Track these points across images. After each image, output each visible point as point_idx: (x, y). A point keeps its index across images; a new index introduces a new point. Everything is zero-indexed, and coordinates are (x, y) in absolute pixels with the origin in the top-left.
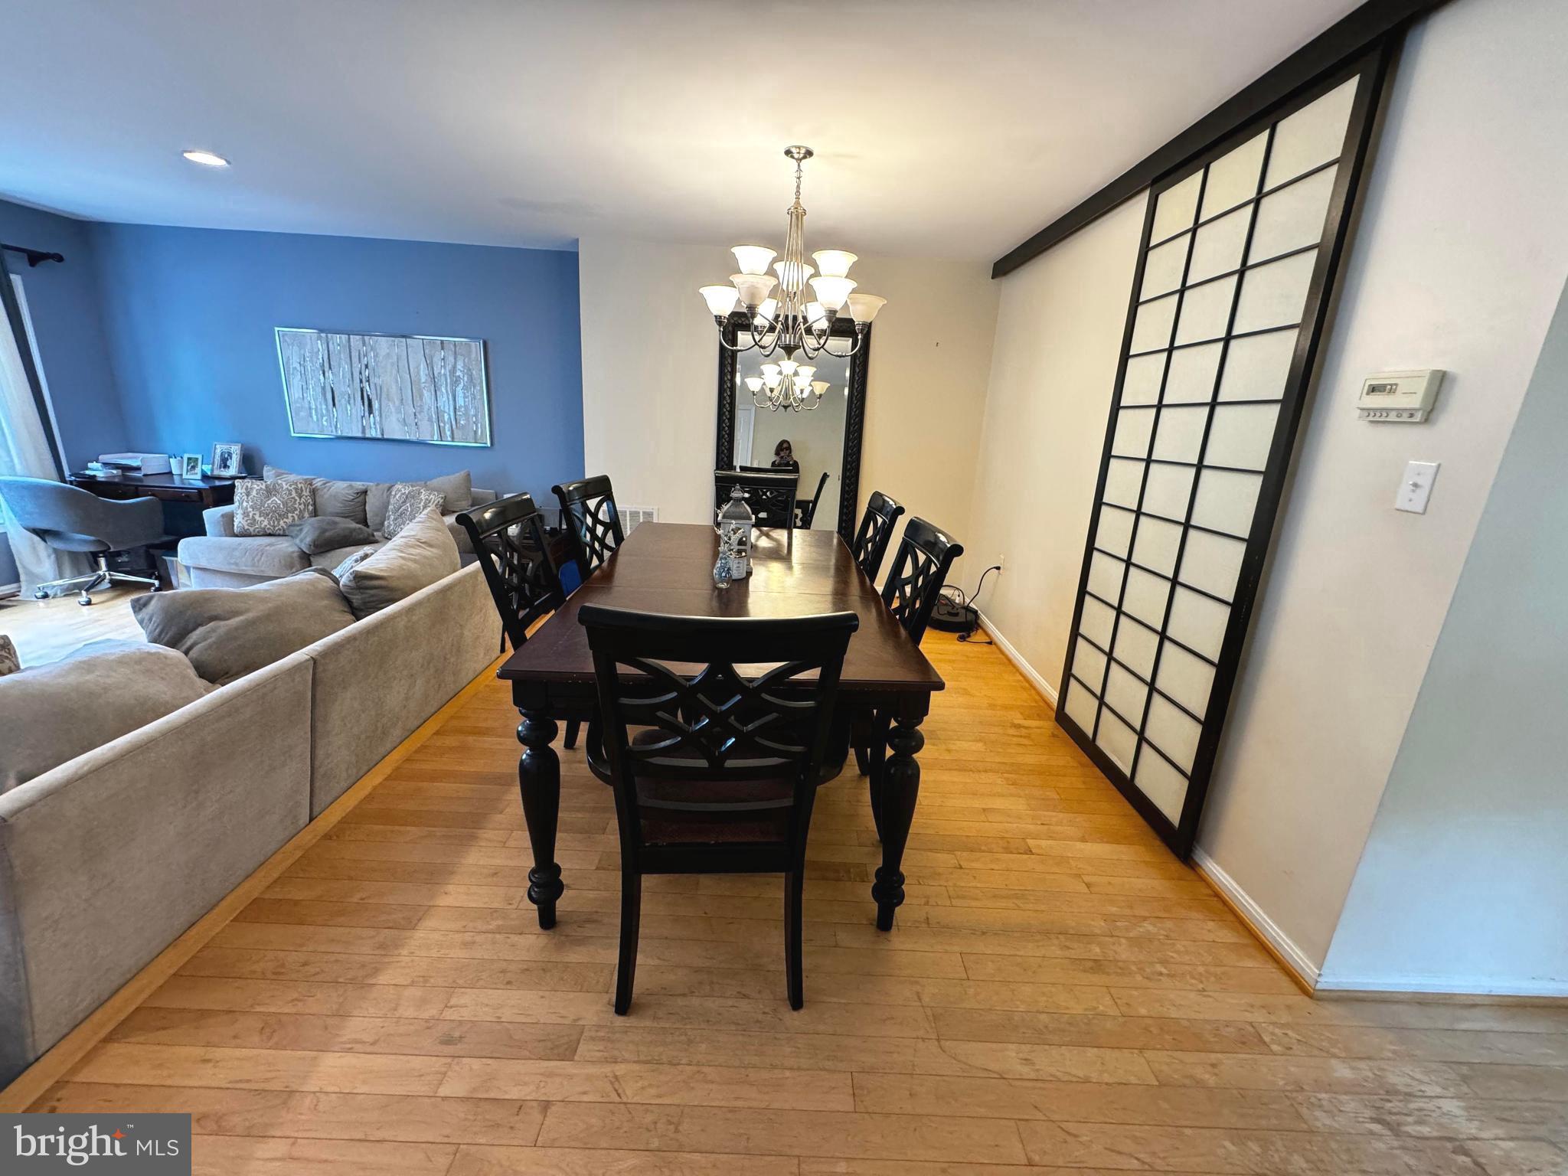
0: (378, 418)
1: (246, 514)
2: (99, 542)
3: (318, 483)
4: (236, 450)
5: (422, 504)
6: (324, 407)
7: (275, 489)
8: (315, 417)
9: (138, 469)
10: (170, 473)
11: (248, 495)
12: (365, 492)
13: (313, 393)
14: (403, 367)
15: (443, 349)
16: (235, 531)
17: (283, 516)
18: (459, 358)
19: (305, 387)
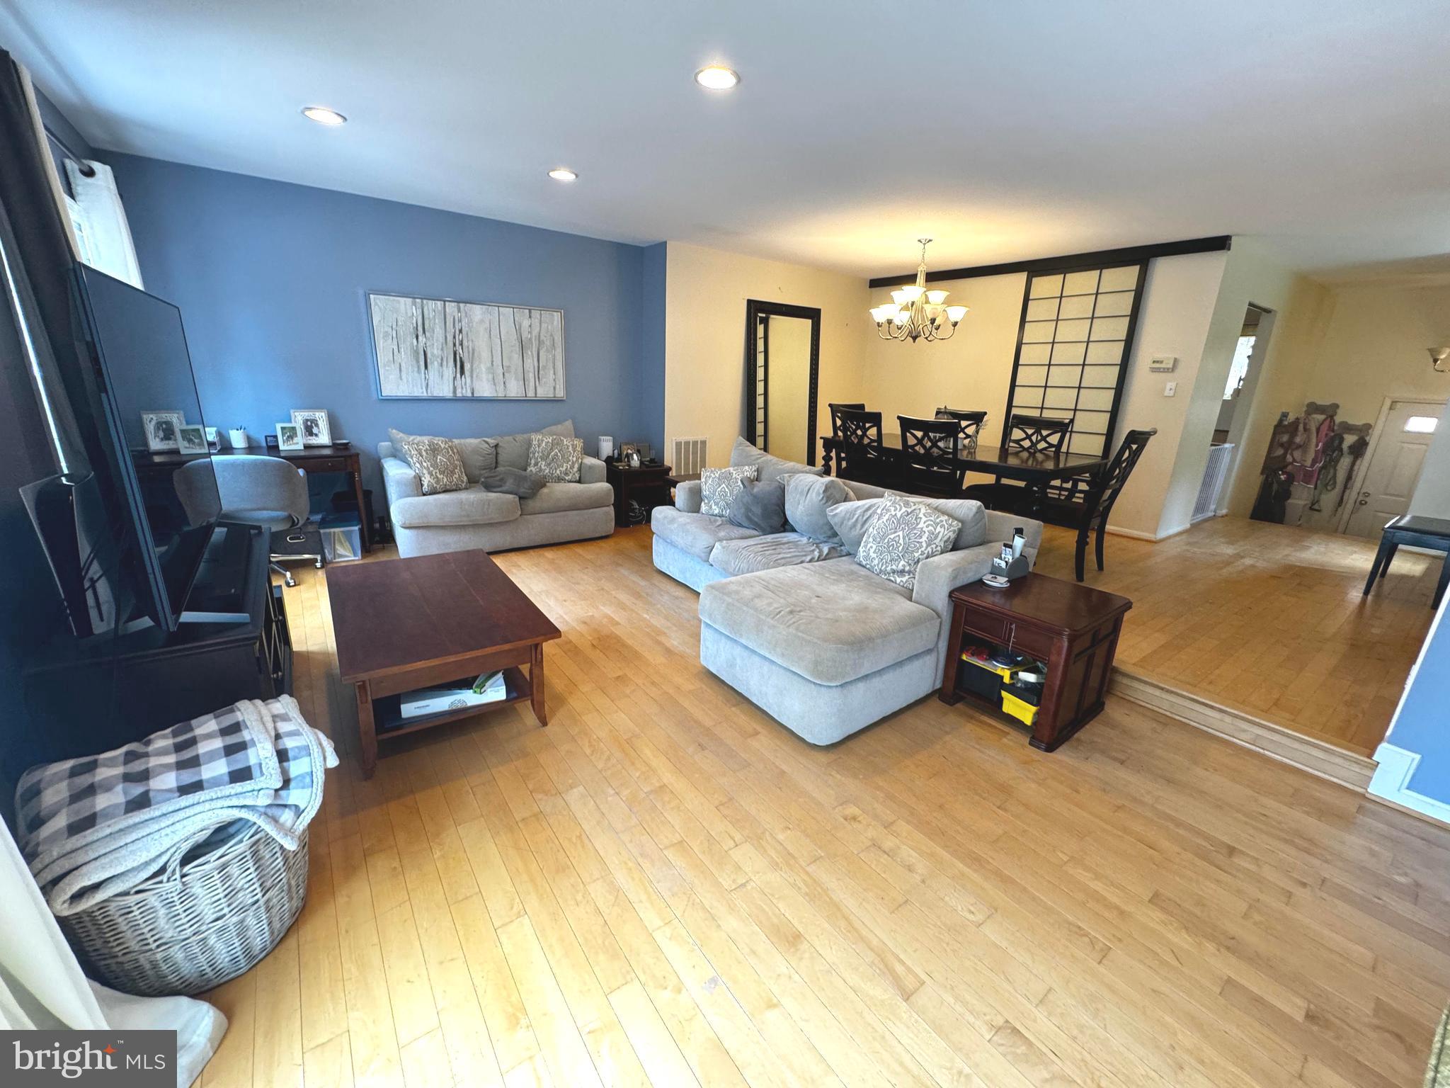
0: (468, 379)
5: (570, 448)
6: (416, 369)
7: (437, 450)
8: (406, 380)
11: (422, 457)
12: (496, 446)
13: (405, 358)
14: (495, 332)
15: (530, 317)
16: (425, 488)
17: (453, 472)
18: (544, 325)
19: (396, 350)
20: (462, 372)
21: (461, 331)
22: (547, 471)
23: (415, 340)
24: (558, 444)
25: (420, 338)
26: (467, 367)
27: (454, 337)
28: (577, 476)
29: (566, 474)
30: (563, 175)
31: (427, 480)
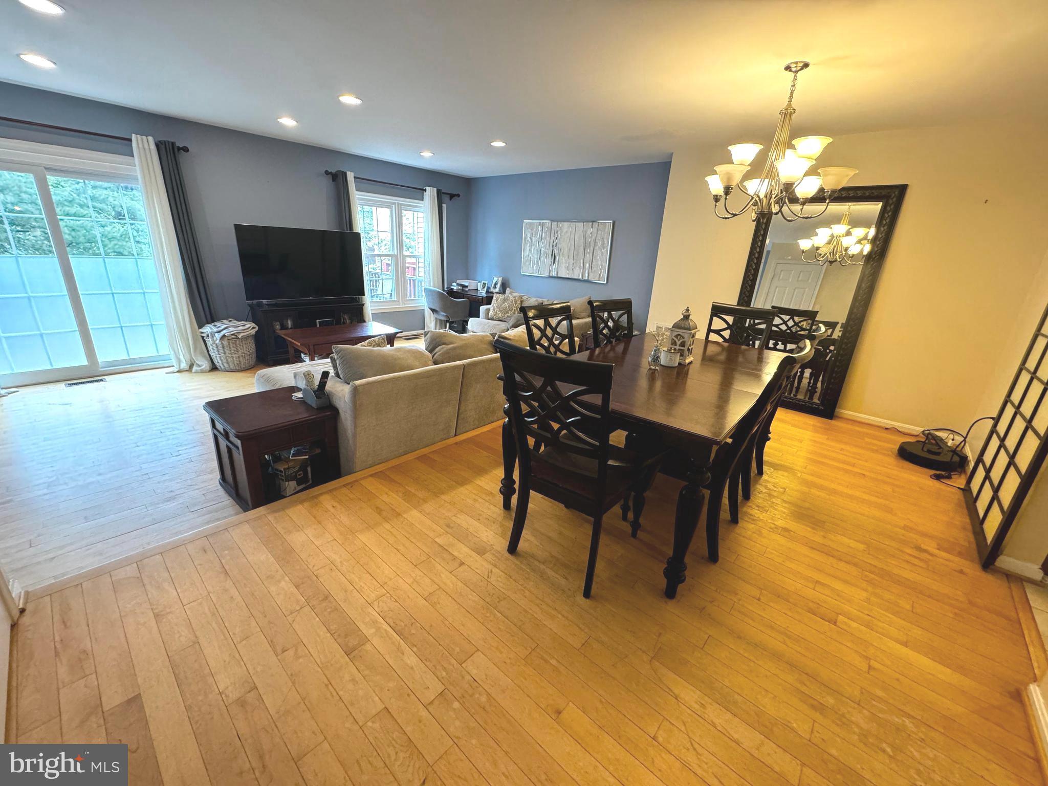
0: (557, 266)
1: (494, 310)
2: (447, 316)
3: (524, 298)
4: (500, 279)
6: (536, 260)
7: (508, 299)
8: (532, 265)
9: (467, 287)
10: (477, 290)
11: (497, 301)
14: (572, 236)
15: (592, 227)
16: (489, 317)
18: (599, 232)
19: (530, 250)
20: (554, 263)
21: (556, 238)
23: (538, 245)
25: (540, 243)
26: (557, 258)
27: (553, 242)
31: (491, 312)
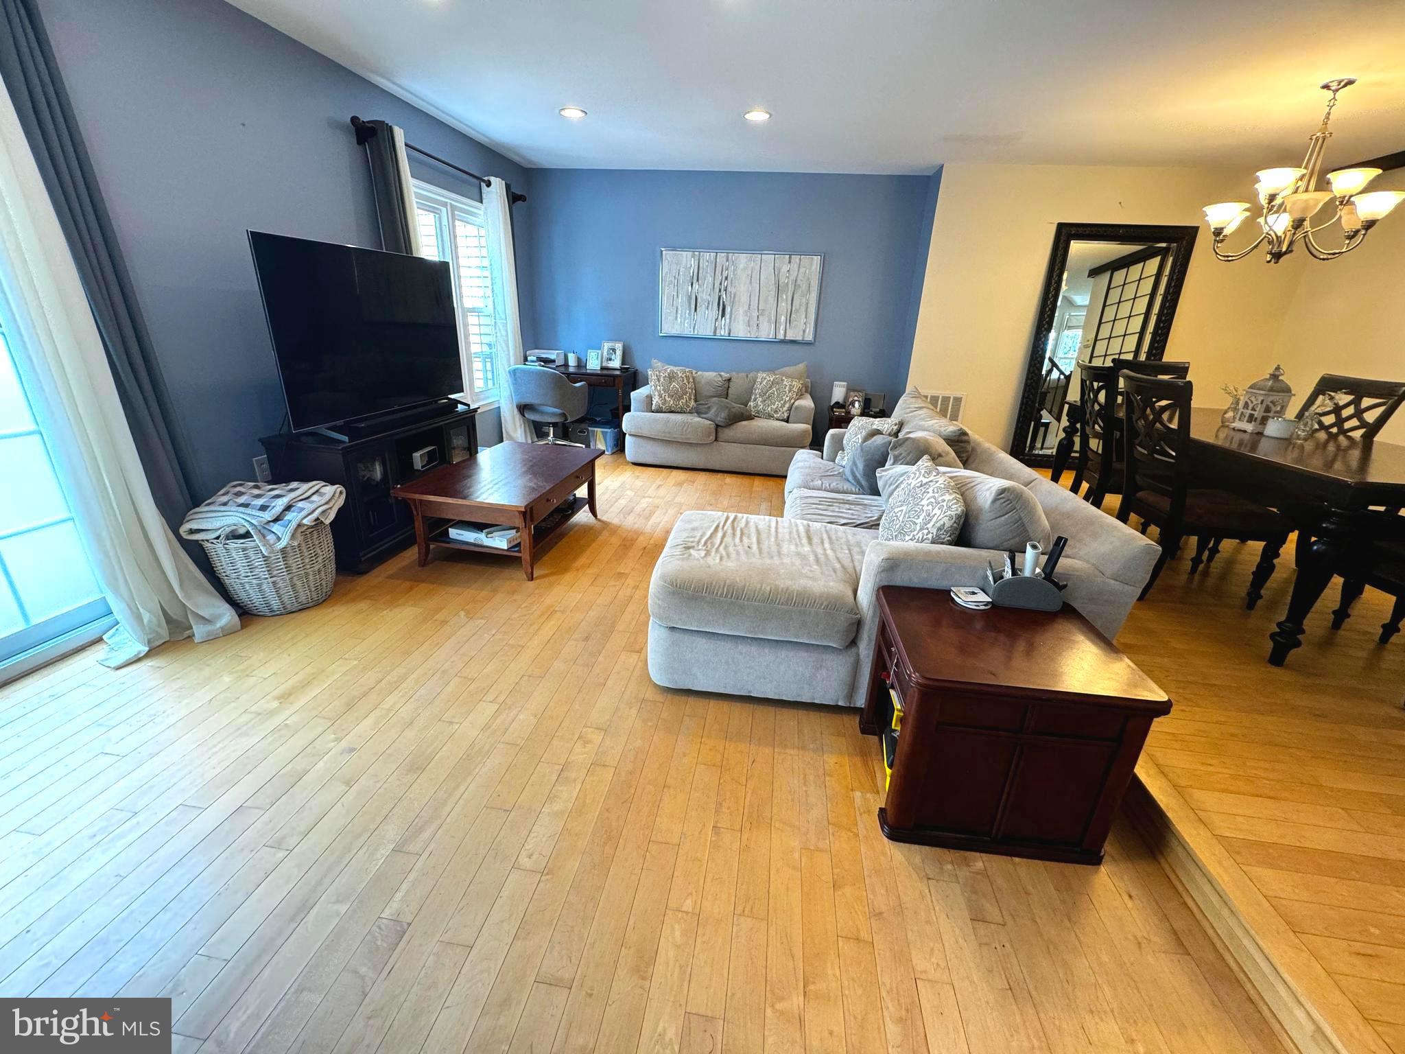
0: (728, 321)
4: (619, 347)
5: (787, 388)
6: (688, 312)
7: (674, 377)
8: (679, 320)
10: (566, 365)
11: (659, 381)
12: (729, 380)
13: (681, 301)
14: (756, 276)
15: (790, 262)
16: (653, 408)
17: (681, 398)
18: (802, 270)
19: (675, 296)
20: (723, 315)
21: (726, 278)
22: (761, 407)
23: (690, 288)
24: (778, 383)
25: (694, 285)
26: (728, 310)
27: (721, 284)
28: (786, 415)
29: (776, 412)
30: (758, 116)
31: (656, 400)
